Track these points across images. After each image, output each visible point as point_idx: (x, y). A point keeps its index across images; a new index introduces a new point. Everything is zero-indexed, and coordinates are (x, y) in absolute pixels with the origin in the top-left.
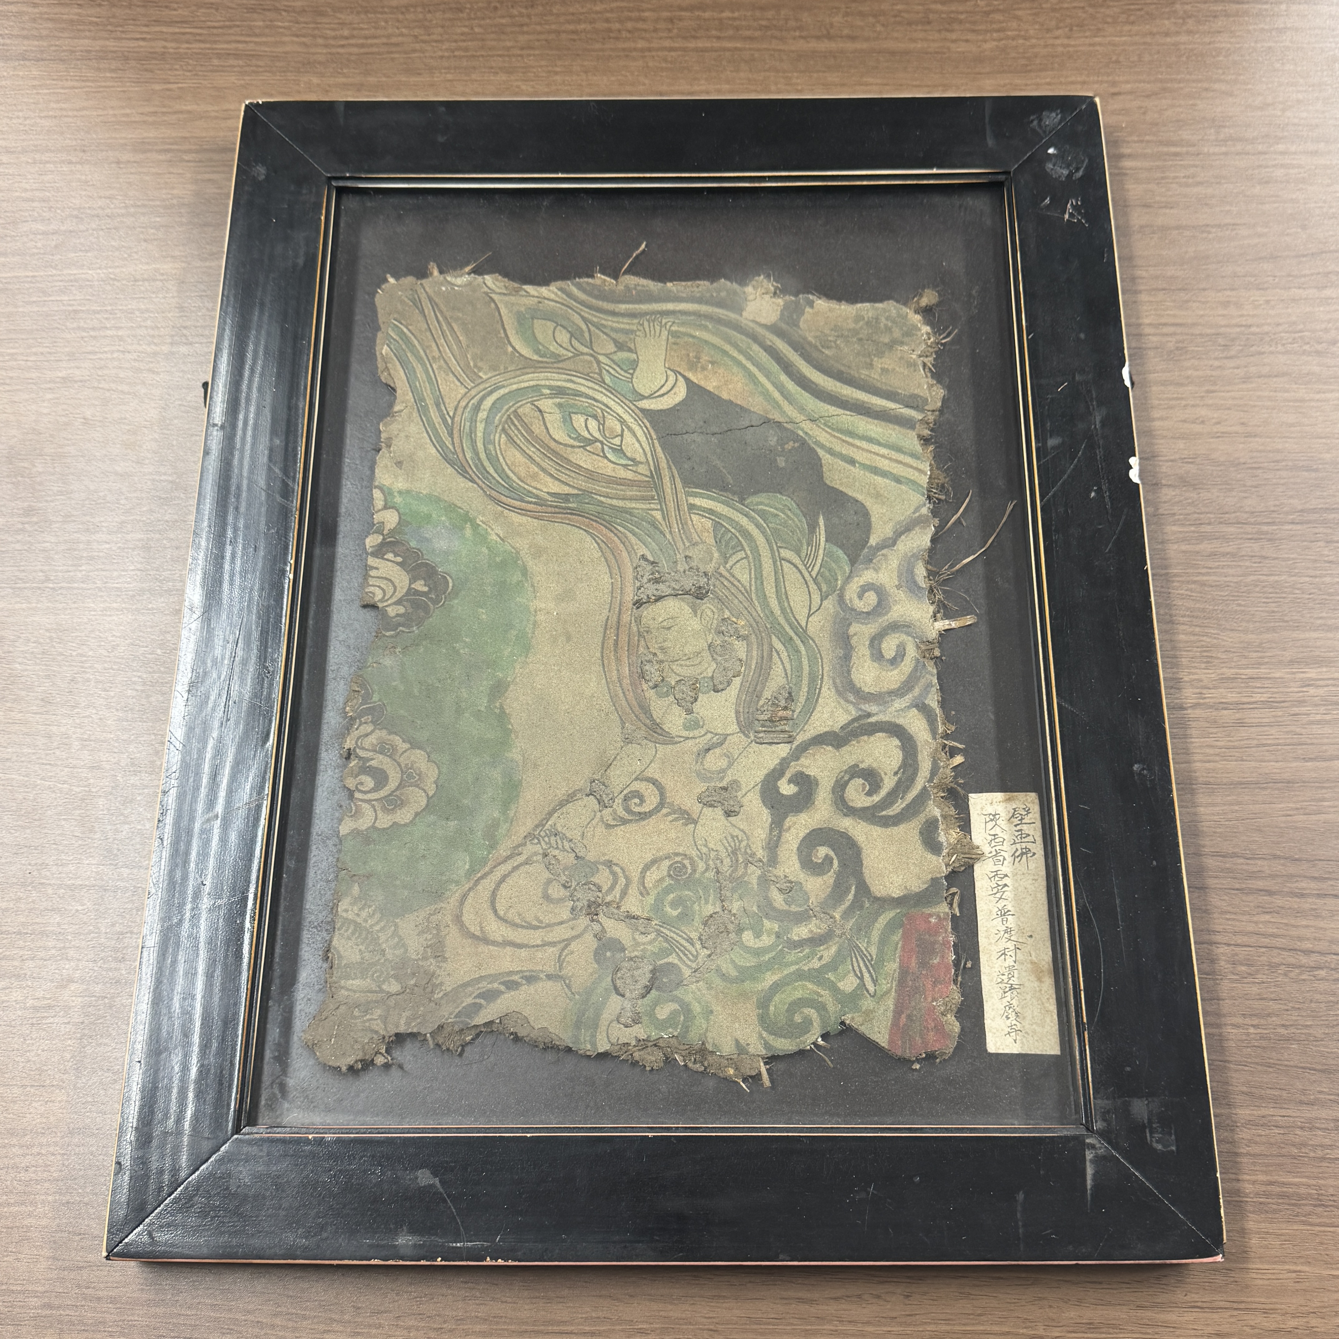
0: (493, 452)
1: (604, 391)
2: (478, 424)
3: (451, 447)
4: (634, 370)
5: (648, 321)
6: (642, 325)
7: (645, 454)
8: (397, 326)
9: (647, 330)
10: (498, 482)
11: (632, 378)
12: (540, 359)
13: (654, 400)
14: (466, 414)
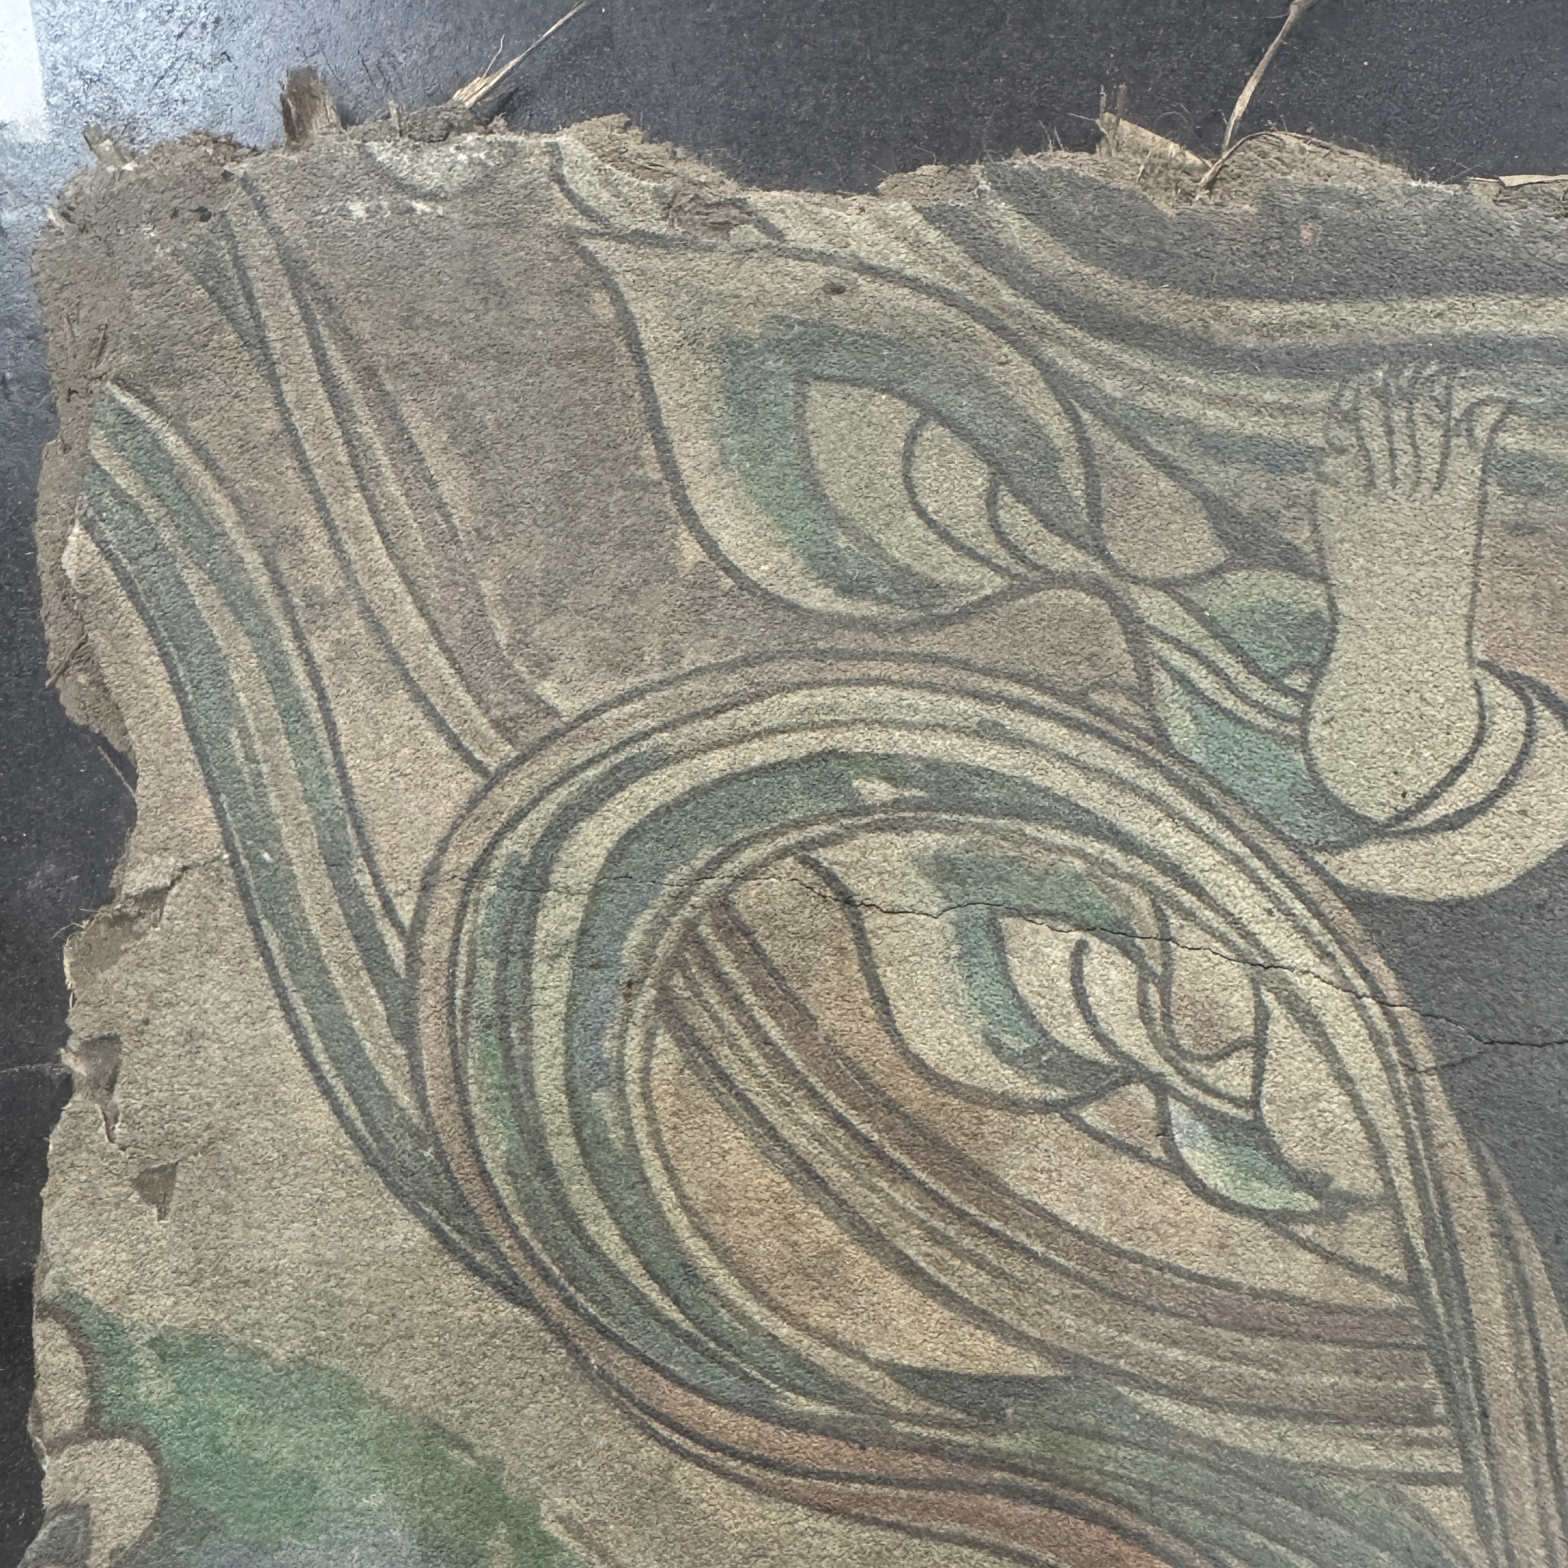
0: (616, 1135)
1: (1165, 790)
2: (540, 969)
3: (405, 1099)
4: (1317, 671)
5: (1382, 395)
6: (1351, 418)
7: (1379, 1154)
8: (130, 422)
9: (1376, 445)
10: (640, 1299)
11: (1304, 721)
12: (842, 606)
13: (1418, 847)
14: (478, 918)
